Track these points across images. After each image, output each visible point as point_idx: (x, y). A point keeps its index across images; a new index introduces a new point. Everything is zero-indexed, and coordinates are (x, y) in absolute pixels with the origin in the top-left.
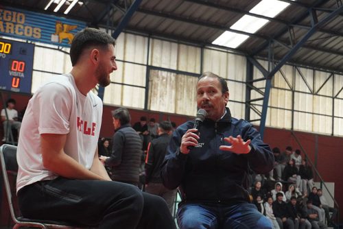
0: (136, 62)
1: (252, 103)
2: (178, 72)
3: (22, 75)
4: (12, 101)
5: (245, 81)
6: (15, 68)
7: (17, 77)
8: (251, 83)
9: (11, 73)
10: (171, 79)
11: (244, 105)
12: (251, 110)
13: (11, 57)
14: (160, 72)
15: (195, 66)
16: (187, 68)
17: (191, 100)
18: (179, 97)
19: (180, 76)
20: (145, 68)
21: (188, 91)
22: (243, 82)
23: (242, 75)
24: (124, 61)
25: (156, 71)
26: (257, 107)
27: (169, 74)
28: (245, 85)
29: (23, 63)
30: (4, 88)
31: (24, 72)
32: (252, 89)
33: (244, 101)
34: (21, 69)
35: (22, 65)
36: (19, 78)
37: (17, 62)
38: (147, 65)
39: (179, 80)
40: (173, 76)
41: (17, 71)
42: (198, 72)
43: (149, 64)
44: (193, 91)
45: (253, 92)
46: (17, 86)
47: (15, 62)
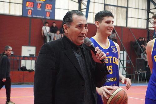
0: (99, 2)
1: (149, 19)
2: (117, 6)
3: (51, 11)
4: (47, 23)
5: (146, 9)
6: (47, 7)
7: (48, 12)
8: (149, 10)
9: (46, 10)
10: (114, 10)
11: (146, 20)
12: (149, 22)
13: (46, 3)
14: (110, 7)
15: (125, 3)
16: (121, 4)
17: (123, 19)
18: (118, 18)
19: (118, 8)
20: (103, 5)
21: (122, 15)
22: (145, 10)
23: (145, 6)
24: (94, 2)
25: (108, 6)
26: (151, 21)
27: (113, 7)
28: (146, 11)
29: (51, 5)
30: (43, 17)
31: (52, 9)
32: (149, 13)
33: (146, 18)
34: (50, 8)
35: (50, 6)
36: (50, 12)
37: (48, 5)
38: (104, 4)
39: (118, 10)
40: (115, 8)
41: (49, 9)
42: (126, 6)
43: (105, 3)
44: (124, 15)
45: (150, 14)
46: (49, 16)
47: (47, 5)
